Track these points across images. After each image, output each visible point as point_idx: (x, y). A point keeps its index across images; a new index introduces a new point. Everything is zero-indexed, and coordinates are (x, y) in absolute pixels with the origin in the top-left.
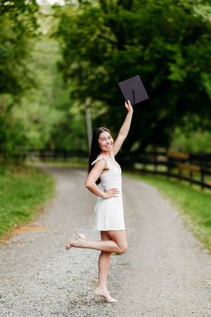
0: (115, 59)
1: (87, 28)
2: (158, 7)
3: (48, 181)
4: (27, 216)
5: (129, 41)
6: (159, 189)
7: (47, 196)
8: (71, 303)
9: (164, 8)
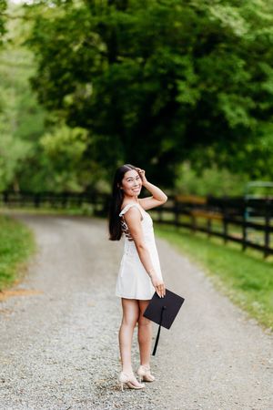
0: (107, 74)
1: (69, 34)
2: (162, 8)
3: (23, 231)
4: (8, 276)
5: (124, 52)
7: (28, 252)
8: (98, 387)
9: (170, 9)
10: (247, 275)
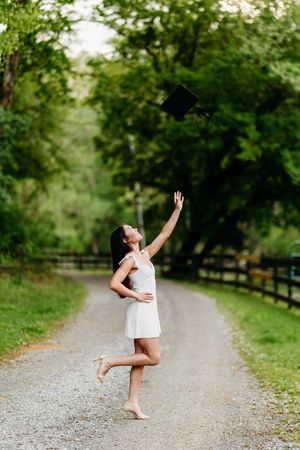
1: (133, 92)
3: (78, 291)
4: (41, 332)
6: (218, 302)
7: (71, 310)
8: (70, 418)
9: (234, 66)
10: (272, 330)
